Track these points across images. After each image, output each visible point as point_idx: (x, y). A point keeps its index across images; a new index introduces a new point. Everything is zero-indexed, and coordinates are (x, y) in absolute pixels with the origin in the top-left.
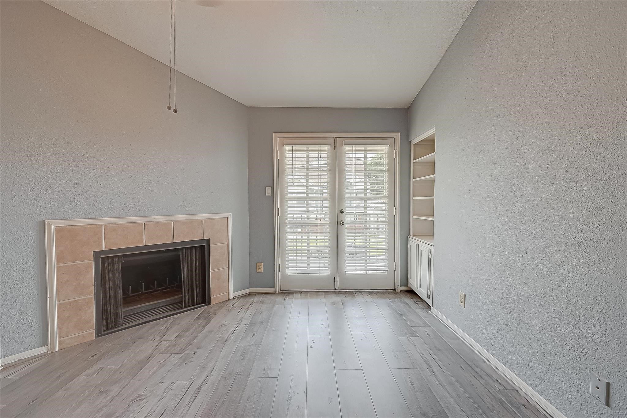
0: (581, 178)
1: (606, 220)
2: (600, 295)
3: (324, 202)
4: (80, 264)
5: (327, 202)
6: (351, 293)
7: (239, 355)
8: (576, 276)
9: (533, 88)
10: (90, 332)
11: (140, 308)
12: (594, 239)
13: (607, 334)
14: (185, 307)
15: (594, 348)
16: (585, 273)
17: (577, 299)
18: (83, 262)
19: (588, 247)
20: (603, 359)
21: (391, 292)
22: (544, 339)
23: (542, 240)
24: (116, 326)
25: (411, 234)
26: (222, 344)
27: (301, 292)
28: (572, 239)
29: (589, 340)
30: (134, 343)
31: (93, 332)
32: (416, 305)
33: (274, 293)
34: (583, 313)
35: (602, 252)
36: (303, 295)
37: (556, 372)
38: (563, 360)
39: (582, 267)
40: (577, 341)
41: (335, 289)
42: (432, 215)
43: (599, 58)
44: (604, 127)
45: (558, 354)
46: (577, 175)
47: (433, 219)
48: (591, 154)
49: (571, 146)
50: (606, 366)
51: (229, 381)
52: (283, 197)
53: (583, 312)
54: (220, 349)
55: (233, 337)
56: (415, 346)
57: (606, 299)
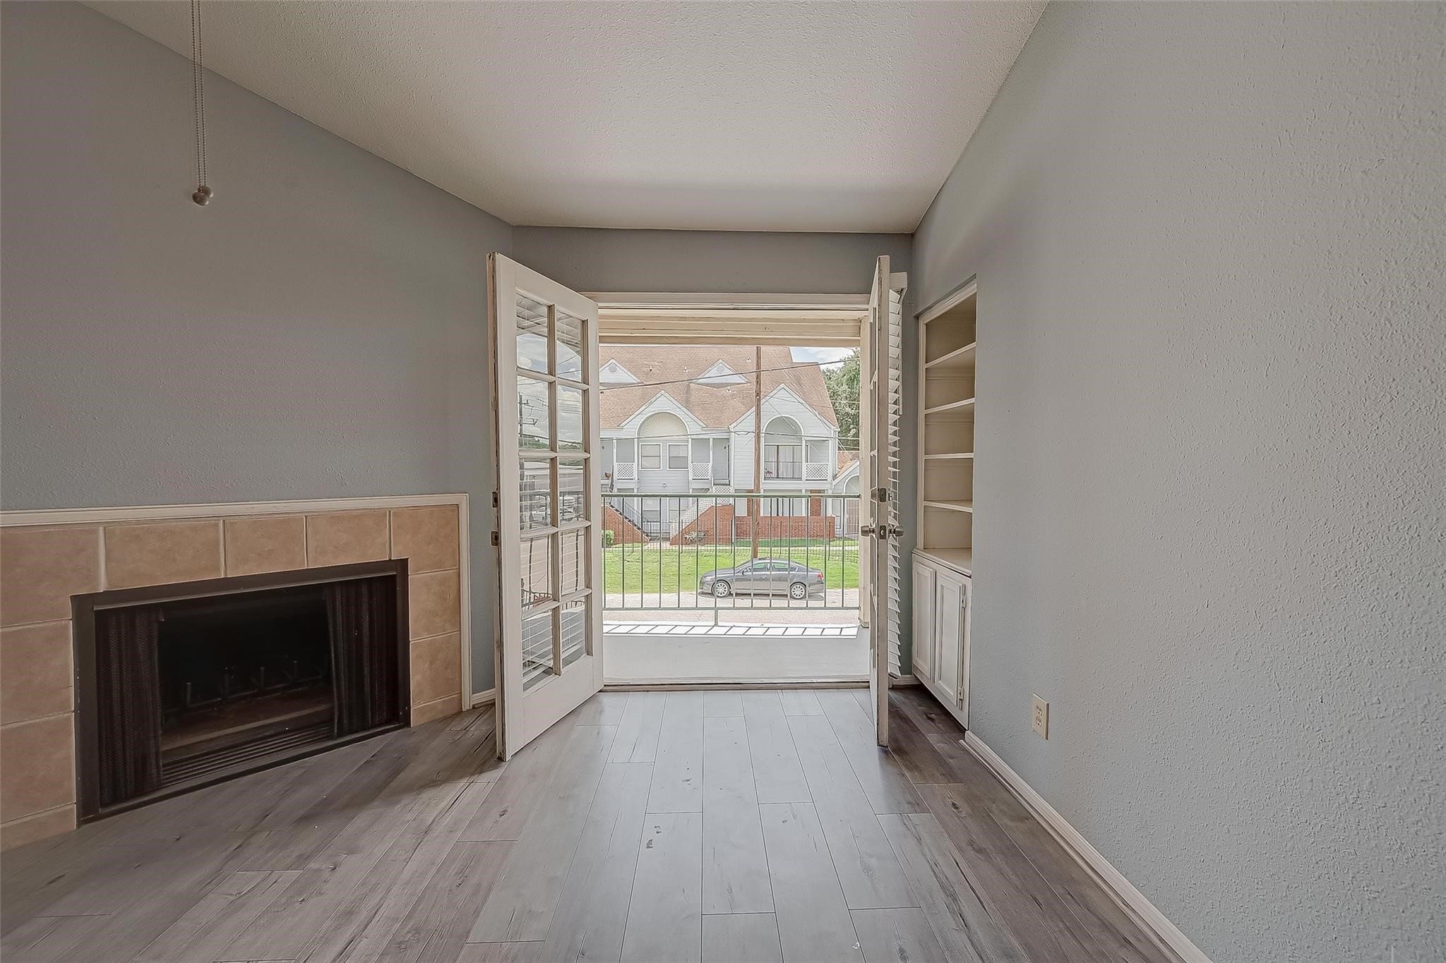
0: (1363, 399)
1: (1438, 519)
2: (1419, 732)
4: (29, 629)
7: (454, 873)
8: (1348, 674)
9: (1227, 158)
10: (59, 810)
11: (212, 740)
12: (1403, 572)
13: (1440, 846)
14: (341, 735)
15: (1402, 884)
16: (1376, 667)
17: (1350, 738)
18: (41, 625)
19: (1385, 596)
20: (1429, 917)
22: (1255, 840)
23: (1252, 571)
24: (140, 790)
25: (920, 544)
26: (414, 841)
28: (1337, 570)
29: (1387, 857)
30: (178, 839)
31: (71, 810)
32: (930, 722)
34: (1370, 780)
35: (1425, 612)
37: (1290, 935)
38: (1309, 905)
39: (1364, 651)
40: (1351, 857)
42: (969, 500)
43: (1418, 58)
44: (1434, 252)
45: (1294, 886)
46: (1351, 392)
47: (970, 510)
48: (1392, 334)
49: (1334, 313)
50: (1438, 939)
51: (408, 953)
53: (1368, 776)
54: (406, 856)
55: (447, 820)
56: (919, 840)
57: (1439, 746)
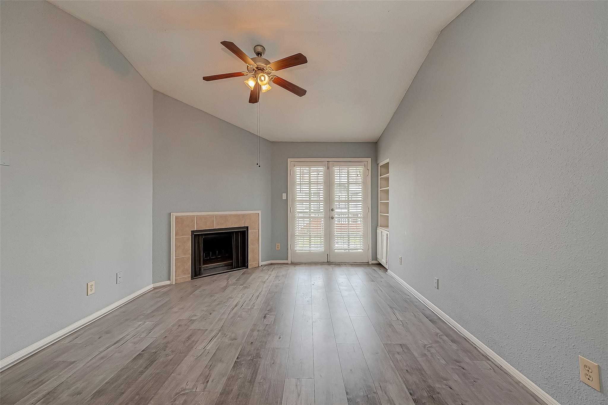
3: (321, 203)
5: (322, 203)
6: (339, 264)
10: (188, 276)
11: (210, 266)
14: (234, 268)
18: (186, 237)
21: (366, 264)
24: (200, 274)
25: (379, 225)
26: (263, 283)
27: (305, 264)
31: (190, 277)
32: (380, 270)
33: (287, 264)
36: (306, 265)
41: (328, 262)
42: (388, 212)
47: (388, 215)
52: (294, 201)
55: (268, 281)
